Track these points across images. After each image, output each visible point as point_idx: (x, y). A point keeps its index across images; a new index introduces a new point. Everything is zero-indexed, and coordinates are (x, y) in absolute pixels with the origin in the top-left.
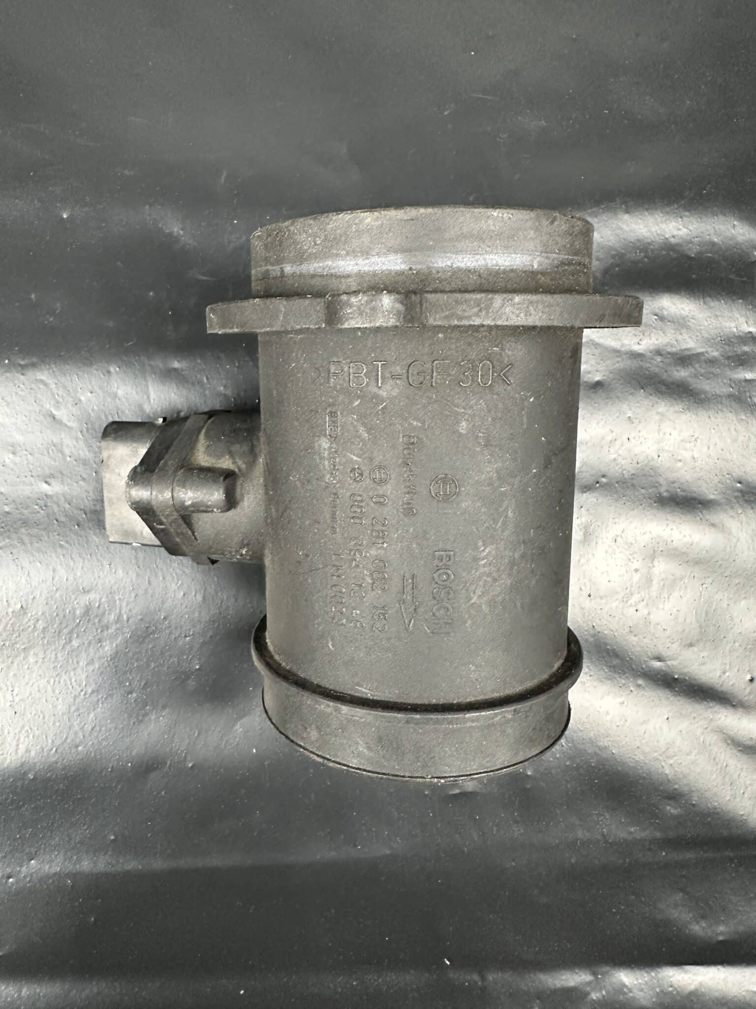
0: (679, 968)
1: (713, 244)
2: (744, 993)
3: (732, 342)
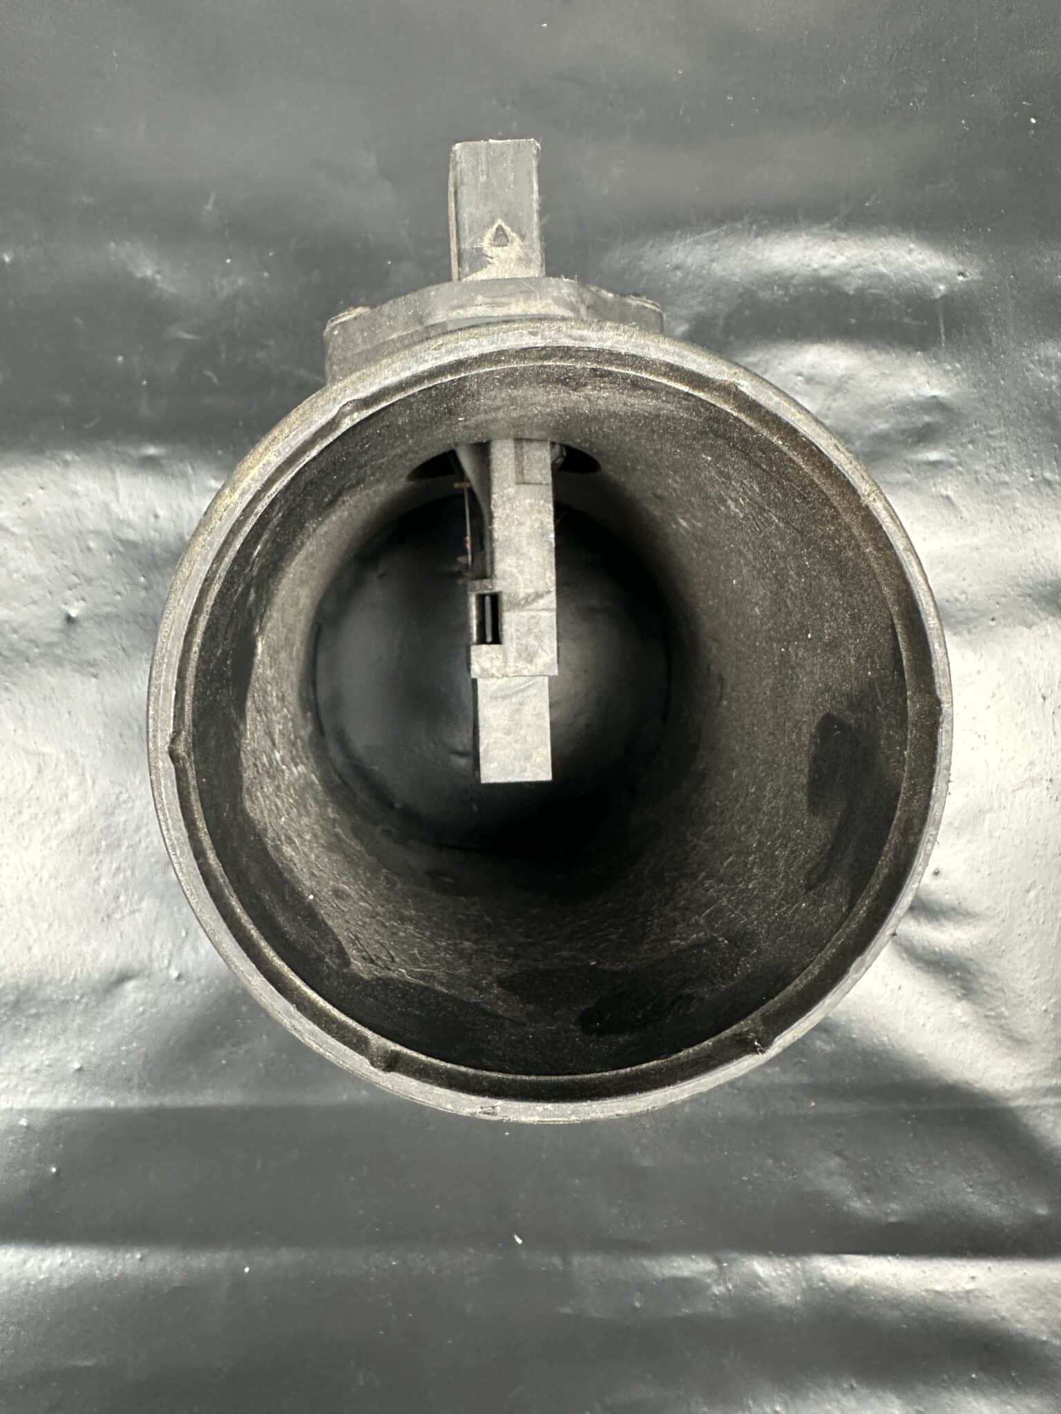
0: (834, 1257)
1: (881, 276)
3: (907, 410)
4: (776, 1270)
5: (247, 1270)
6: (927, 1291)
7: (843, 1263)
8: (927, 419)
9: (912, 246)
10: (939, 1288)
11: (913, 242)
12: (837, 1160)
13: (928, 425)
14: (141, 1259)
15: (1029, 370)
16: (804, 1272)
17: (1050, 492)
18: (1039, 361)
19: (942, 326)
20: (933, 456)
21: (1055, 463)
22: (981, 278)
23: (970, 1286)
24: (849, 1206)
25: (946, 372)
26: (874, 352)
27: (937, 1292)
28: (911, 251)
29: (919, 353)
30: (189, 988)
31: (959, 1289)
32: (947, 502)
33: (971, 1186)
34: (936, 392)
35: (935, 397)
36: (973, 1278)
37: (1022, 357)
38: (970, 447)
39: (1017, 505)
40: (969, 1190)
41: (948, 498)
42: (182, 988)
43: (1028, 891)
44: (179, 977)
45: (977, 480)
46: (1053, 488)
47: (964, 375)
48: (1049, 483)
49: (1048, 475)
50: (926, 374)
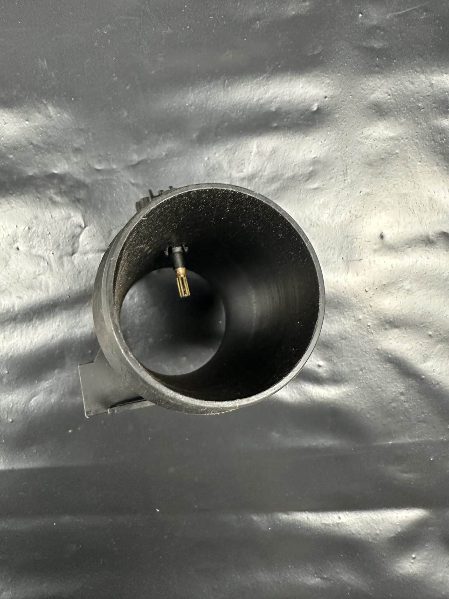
2: (320, 525)
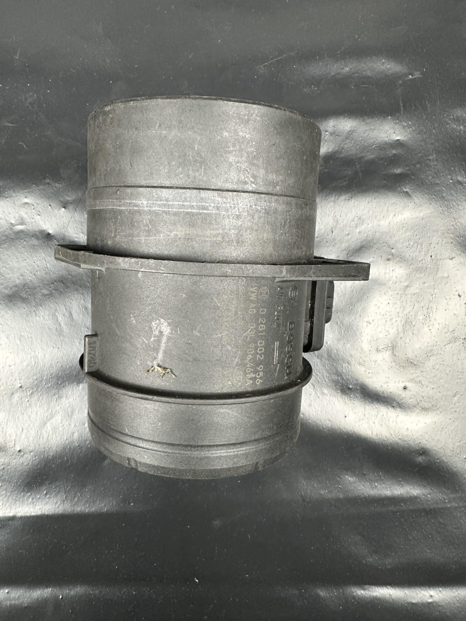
4: (329, 594)
5: (61, 597)
6: (408, 603)
7: (364, 589)
8: (394, 152)
9: (384, 61)
10: (414, 601)
11: (385, 59)
12: (360, 537)
13: (395, 155)
14: (8, 593)
15: (448, 124)
16: (344, 594)
17: (461, 188)
18: (453, 119)
19: (401, 102)
20: (398, 171)
21: (463, 172)
22: (421, 76)
23: (430, 601)
24: (366, 561)
25: (404, 127)
26: (366, 117)
27: (413, 603)
28: (383, 63)
29: (389, 117)
30: (26, 456)
31: (425, 602)
32: (406, 195)
33: (429, 549)
34: (398, 138)
35: (398, 140)
36: (431, 596)
37: (445, 117)
38: (418, 166)
39: (444, 195)
40: (428, 551)
41: (407, 192)
42: (22, 456)
43: (455, 396)
44: (20, 451)
45: (422, 183)
46: (462, 185)
47: (414, 128)
48: (460, 183)
49: (460, 178)
50: (393, 128)
